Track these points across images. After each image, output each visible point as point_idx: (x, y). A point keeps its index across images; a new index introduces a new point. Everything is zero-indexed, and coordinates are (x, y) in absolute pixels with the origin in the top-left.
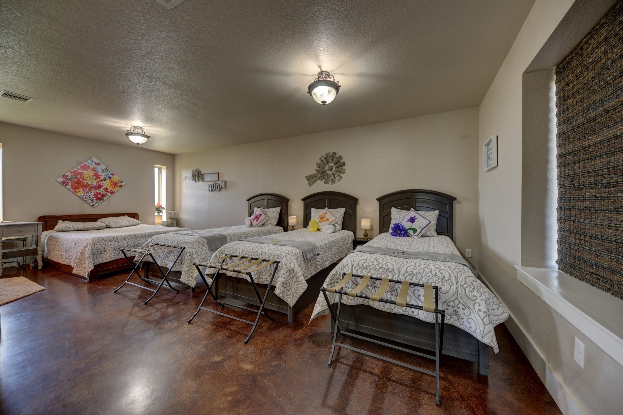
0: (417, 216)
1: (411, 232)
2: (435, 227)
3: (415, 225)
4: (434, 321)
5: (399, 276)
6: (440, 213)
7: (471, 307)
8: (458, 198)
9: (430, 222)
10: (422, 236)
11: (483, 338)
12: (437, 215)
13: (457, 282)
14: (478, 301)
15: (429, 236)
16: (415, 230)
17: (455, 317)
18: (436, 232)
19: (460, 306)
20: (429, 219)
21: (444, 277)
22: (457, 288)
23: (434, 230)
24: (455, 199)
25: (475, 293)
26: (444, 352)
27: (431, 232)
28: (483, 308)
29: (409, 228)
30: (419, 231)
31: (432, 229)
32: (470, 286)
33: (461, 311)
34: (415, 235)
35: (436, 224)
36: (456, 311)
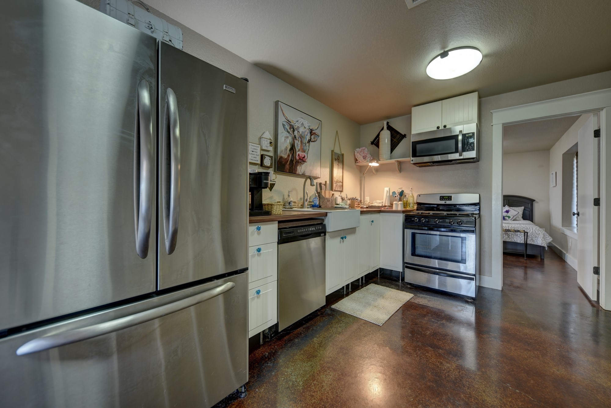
0: (510, 210)
1: (507, 218)
2: (522, 216)
3: (509, 214)
4: (524, 242)
5: (509, 228)
6: (524, 208)
7: (538, 237)
8: (536, 200)
9: (519, 213)
10: (513, 220)
11: (541, 244)
12: (523, 209)
13: (533, 230)
14: (540, 234)
15: (518, 220)
16: (509, 217)
17: (532, 241)
18: (522, 218)
19: (534, 237)
20: (518, 211)
21: (527, 228)
22: (532, 231)
23: (521, 217)
24: (534, 200)
25: (539, 232)
26: (527, 253)
27: (519, 218)
28: (542, 236)
29: (506, 216)
30: (511, 217)
31: (520, 216)
32: (537, 230)
33: (534, 239)
34: (509, 219)
35: (522, 214)
36: (532, 239)
